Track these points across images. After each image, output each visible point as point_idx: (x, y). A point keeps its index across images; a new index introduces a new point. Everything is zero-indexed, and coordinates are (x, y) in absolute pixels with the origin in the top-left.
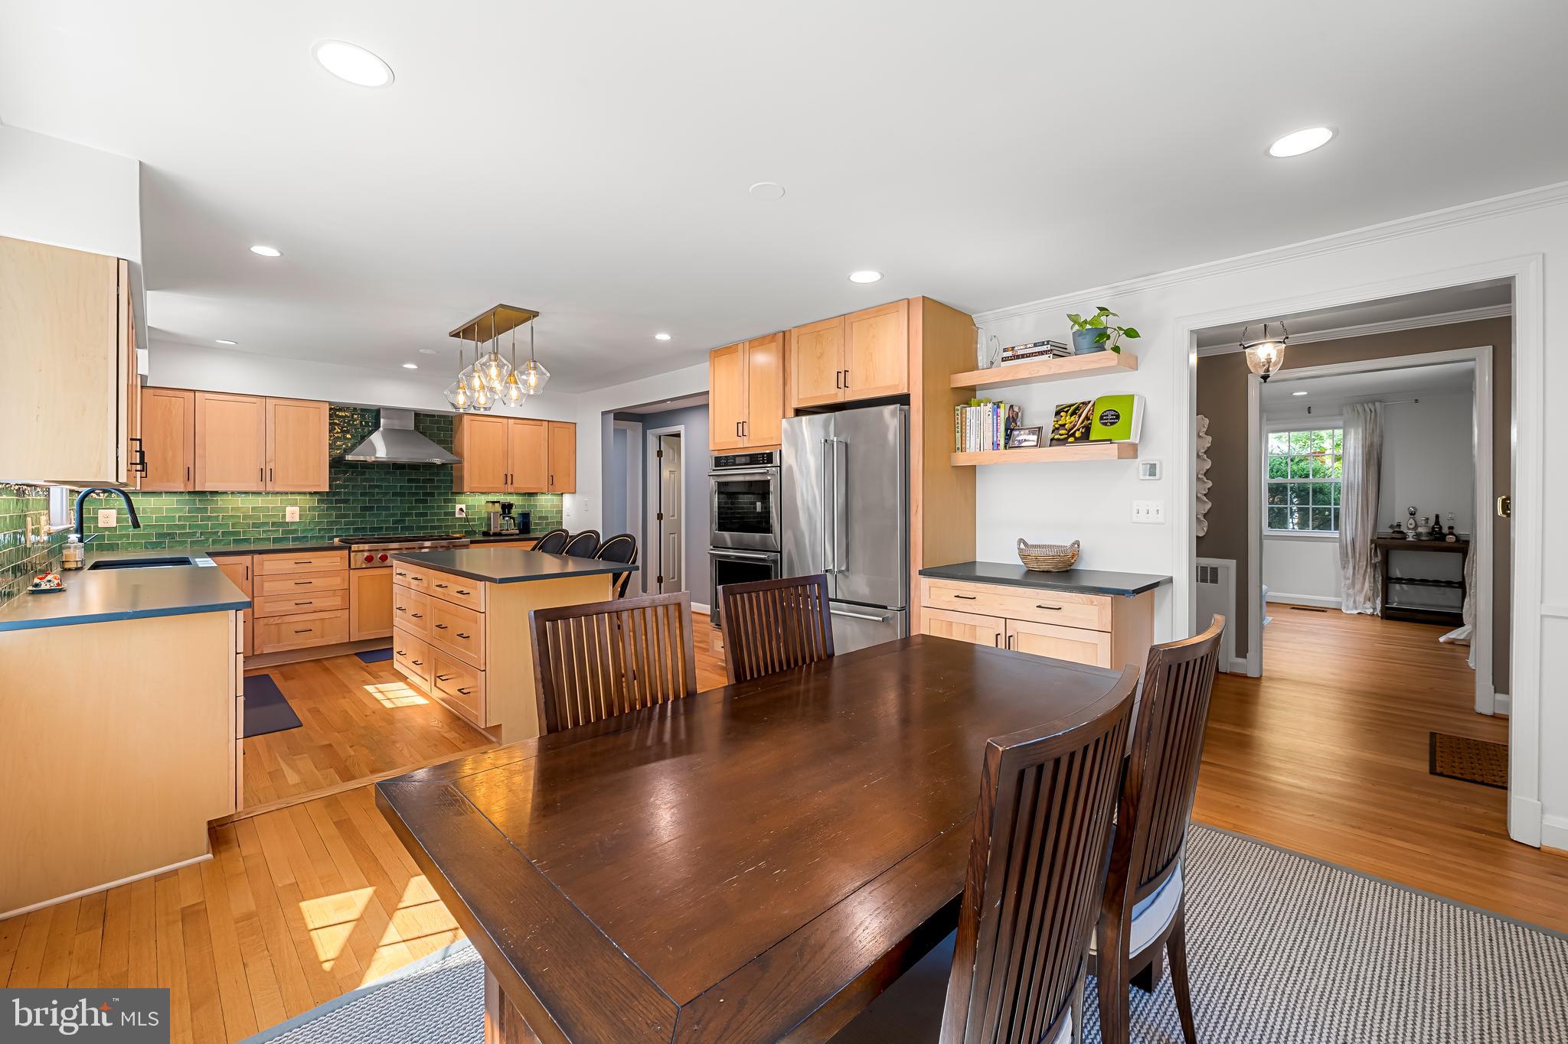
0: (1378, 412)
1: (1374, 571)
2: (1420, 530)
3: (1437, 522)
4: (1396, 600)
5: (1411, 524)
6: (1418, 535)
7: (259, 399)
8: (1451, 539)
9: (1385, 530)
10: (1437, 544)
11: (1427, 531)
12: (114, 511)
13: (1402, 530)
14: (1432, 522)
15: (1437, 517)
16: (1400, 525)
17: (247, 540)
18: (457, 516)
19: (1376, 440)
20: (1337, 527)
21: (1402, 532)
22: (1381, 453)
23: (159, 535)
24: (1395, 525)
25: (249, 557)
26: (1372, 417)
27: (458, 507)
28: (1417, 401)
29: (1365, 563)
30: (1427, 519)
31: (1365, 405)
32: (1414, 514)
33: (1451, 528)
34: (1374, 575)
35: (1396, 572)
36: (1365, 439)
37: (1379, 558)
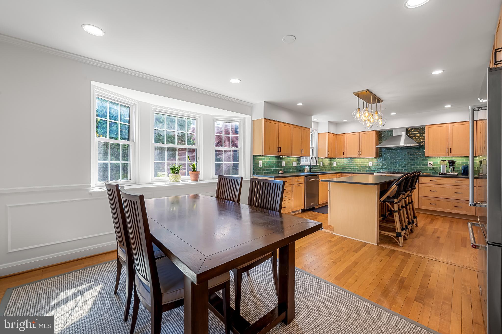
7: (358, 133)
12: (336, 162)
17: (360, 170)
18: (428, 166)
23: (343, 168)
25: (350, 174)
27: (429, 162)
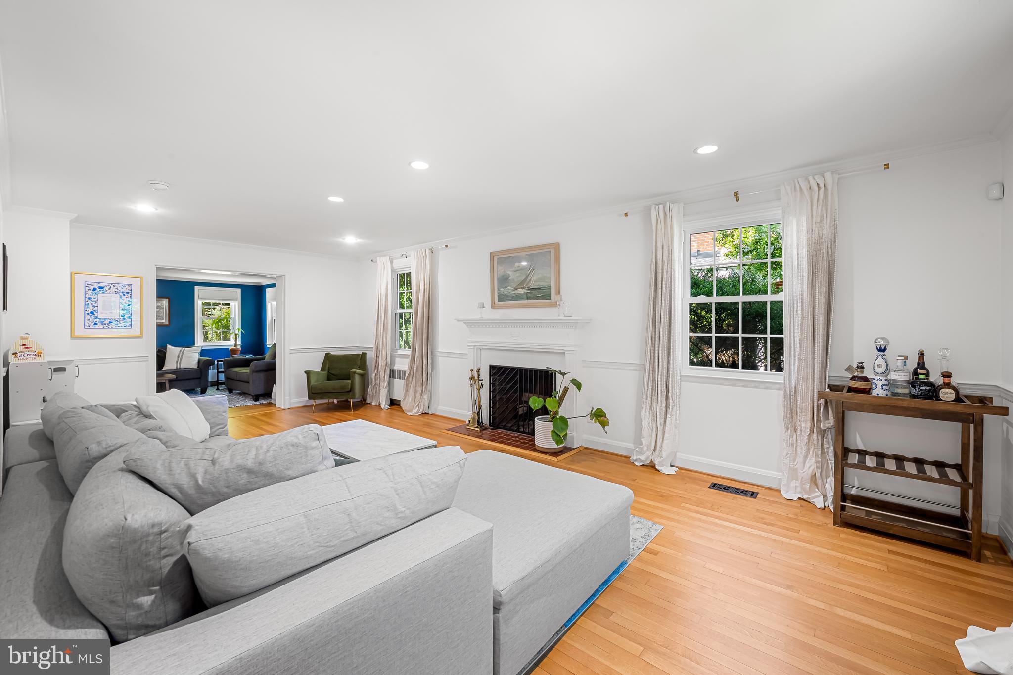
0: (829, 187)
1: (823, 438)
2: (895, 376)
3: (921, 365)
4: (856, 484)
5: (879, 366)
6: (891, 384)
8: (947, 395)
9: (839, 374)
10: (926, 404)
11: (907, 378)
13: (864, 375)
14: (912, 364)
15: (922, 354)
16: (862, 368)
19: (826, 233)
20: (777, 366)
21: (866, 379)
22: (833, 253)
24: (855, 366)
26: (821, 196)
28: (887, 166)
29: (809, 424)
30: (906, 358)
31: (811, 178)
32: (884, 350)
33: (947, 375)
34: (822, 445)
35: (857, 440)
36: (810, 231)
37: (831, 422)
